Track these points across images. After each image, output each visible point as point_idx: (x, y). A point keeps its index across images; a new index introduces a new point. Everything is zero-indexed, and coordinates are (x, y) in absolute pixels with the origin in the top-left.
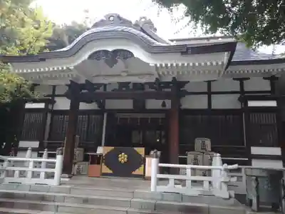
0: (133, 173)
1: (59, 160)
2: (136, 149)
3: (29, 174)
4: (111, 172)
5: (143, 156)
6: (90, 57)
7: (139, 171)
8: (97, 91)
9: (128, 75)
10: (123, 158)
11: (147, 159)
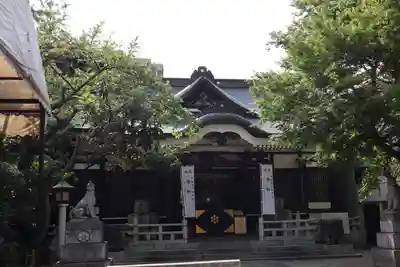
0: (225, 231)
1: (185, 222)
3: (161, 238)
5: (233, 217)
7: (230, 229)
10: (215, 219)
11: (236, 219)
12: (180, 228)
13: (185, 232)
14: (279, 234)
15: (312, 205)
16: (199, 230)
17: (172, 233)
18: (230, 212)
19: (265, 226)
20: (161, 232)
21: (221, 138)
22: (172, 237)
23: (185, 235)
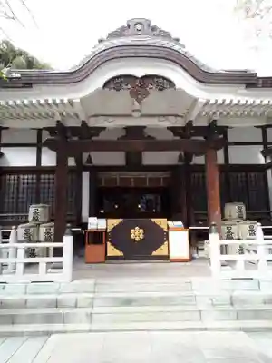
0: (154, 253)
2: (153, 220)
4: (121, 254)
5: (166, 230)
6: (106, 85)
7: (161, 251)
8: (94, 138)
9: (142, 116)
10: (137, 234)
11: (171, 234)
13: (67, 258)
16: (112, 251)
17: (43, 260)
18: (161, 222)
21: (139, 86)
22: (42, 267)
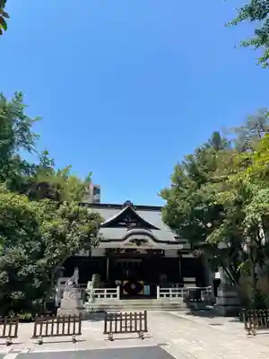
0: (138, 294)
1: (118, 289)
2: (139, 281)
3: (105, 296)
4: (127, 294)
5: (143, 285)
7: (141, 293)
12: (115, 291)
13: (118, 293)
14: (168, 296)
15: (186, 279)
16: (125, 293)
17: (112, 294)
18: (142, 282)
19: (161, 291)
20: (105, 293)
21: (138, 242)
22: (111, 296)
23: (118, 296)
